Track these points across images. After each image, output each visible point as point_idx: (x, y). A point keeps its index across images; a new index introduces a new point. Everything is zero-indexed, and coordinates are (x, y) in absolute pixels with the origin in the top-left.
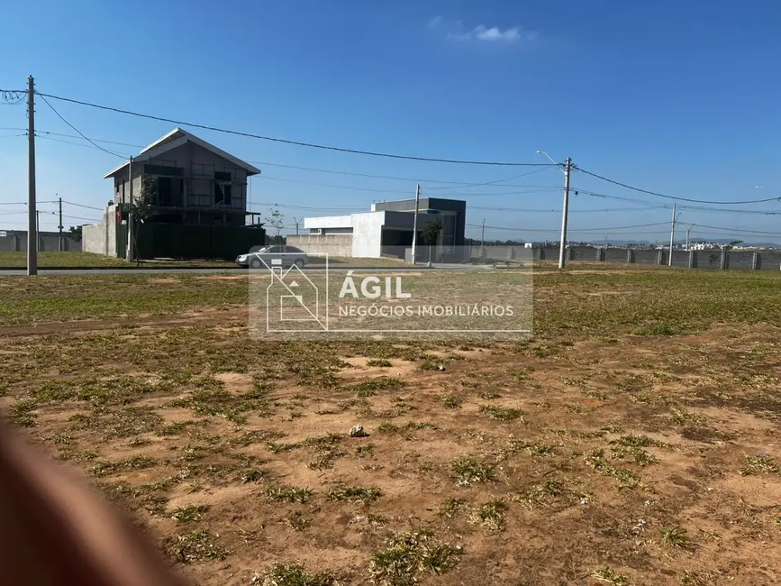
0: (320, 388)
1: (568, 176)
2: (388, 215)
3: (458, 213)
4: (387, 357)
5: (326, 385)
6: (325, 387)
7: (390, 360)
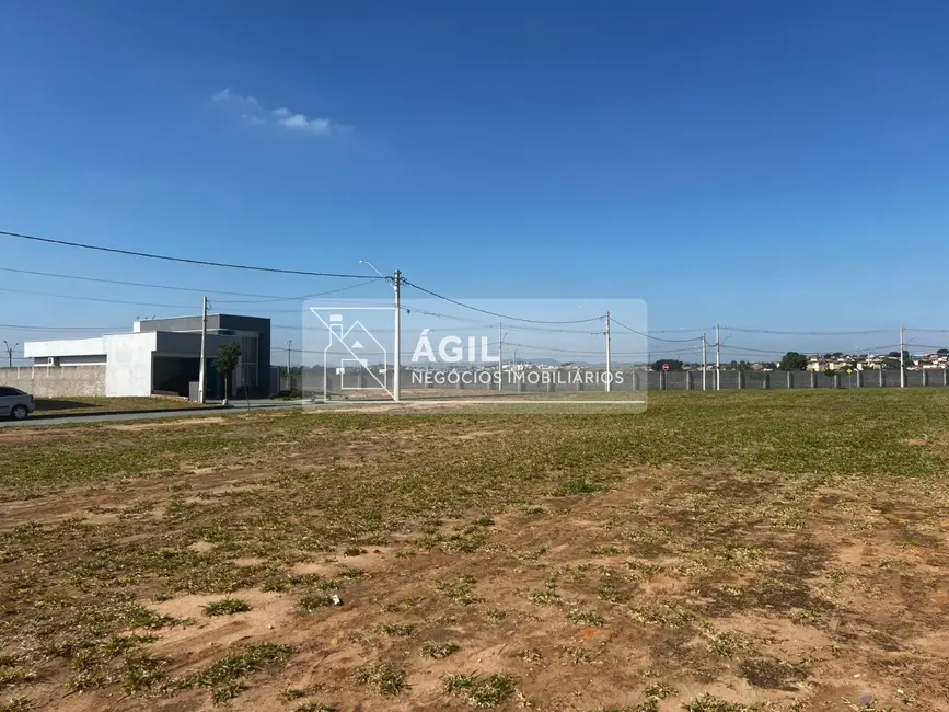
0: (128, 691)
1: (398, 291)
2: (161, 337)
3: (261, 334)
4: (234, 589)
5: (138, 684)
6: (137, 689)
7: (240, 595)
